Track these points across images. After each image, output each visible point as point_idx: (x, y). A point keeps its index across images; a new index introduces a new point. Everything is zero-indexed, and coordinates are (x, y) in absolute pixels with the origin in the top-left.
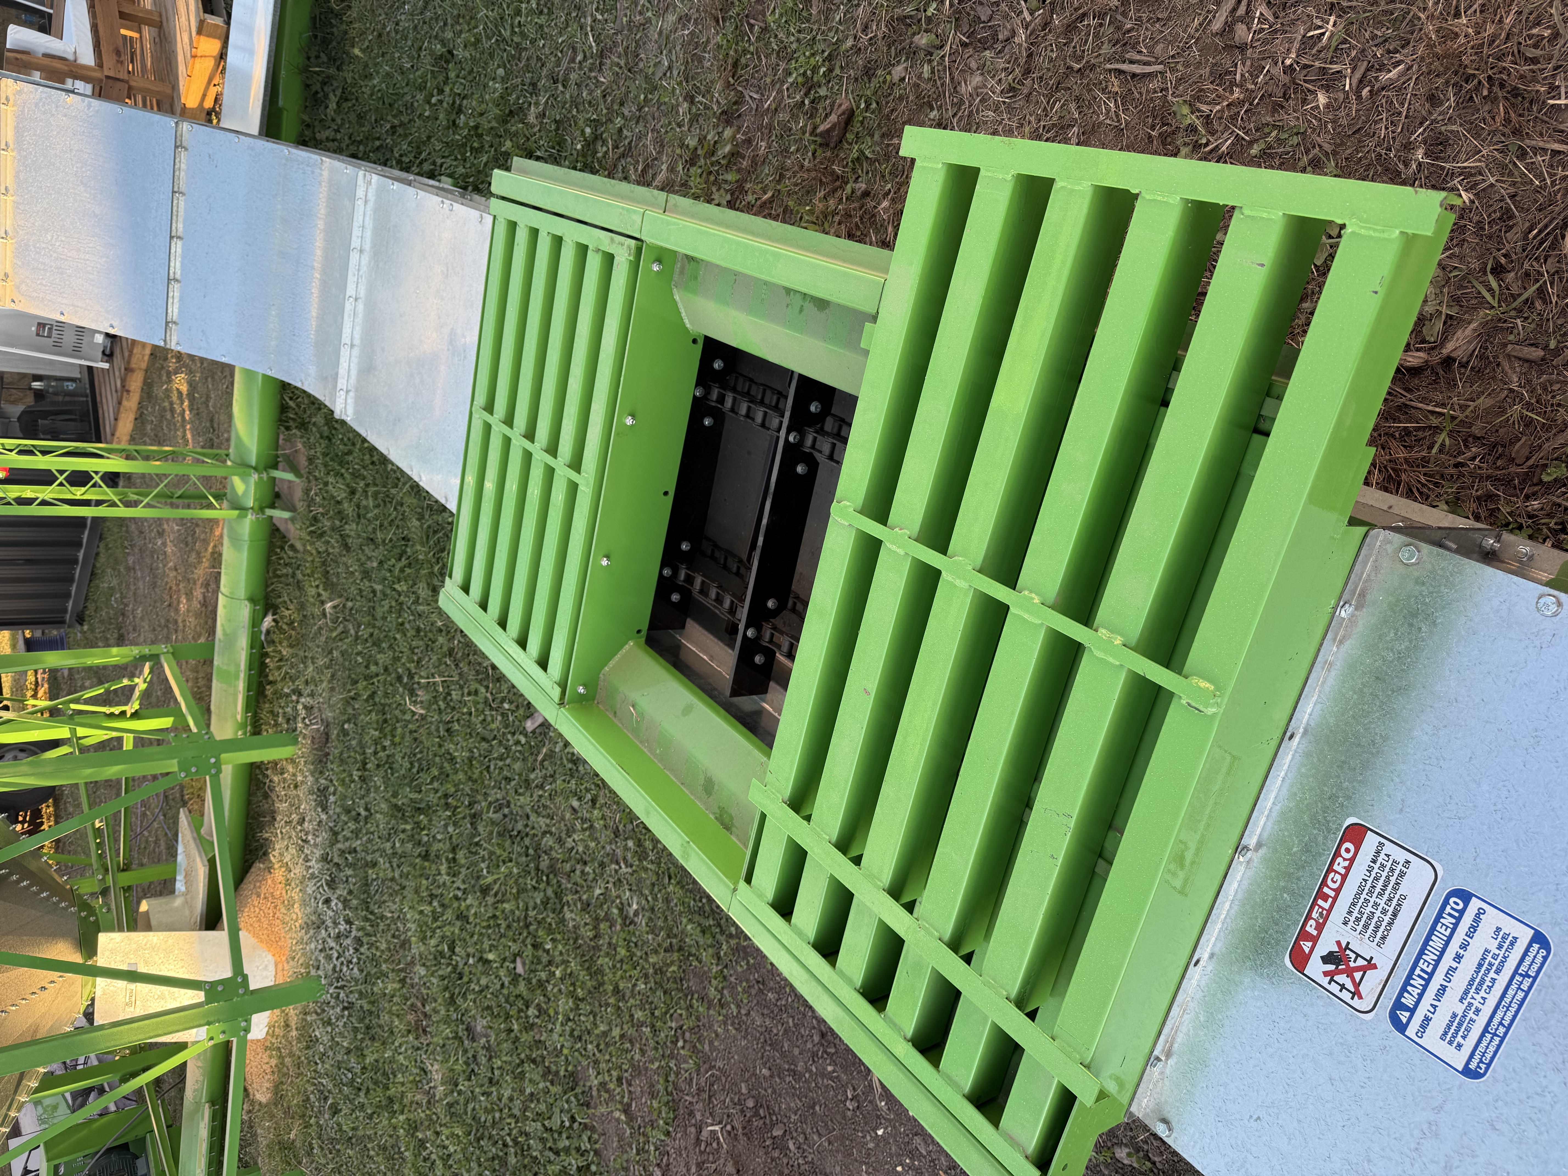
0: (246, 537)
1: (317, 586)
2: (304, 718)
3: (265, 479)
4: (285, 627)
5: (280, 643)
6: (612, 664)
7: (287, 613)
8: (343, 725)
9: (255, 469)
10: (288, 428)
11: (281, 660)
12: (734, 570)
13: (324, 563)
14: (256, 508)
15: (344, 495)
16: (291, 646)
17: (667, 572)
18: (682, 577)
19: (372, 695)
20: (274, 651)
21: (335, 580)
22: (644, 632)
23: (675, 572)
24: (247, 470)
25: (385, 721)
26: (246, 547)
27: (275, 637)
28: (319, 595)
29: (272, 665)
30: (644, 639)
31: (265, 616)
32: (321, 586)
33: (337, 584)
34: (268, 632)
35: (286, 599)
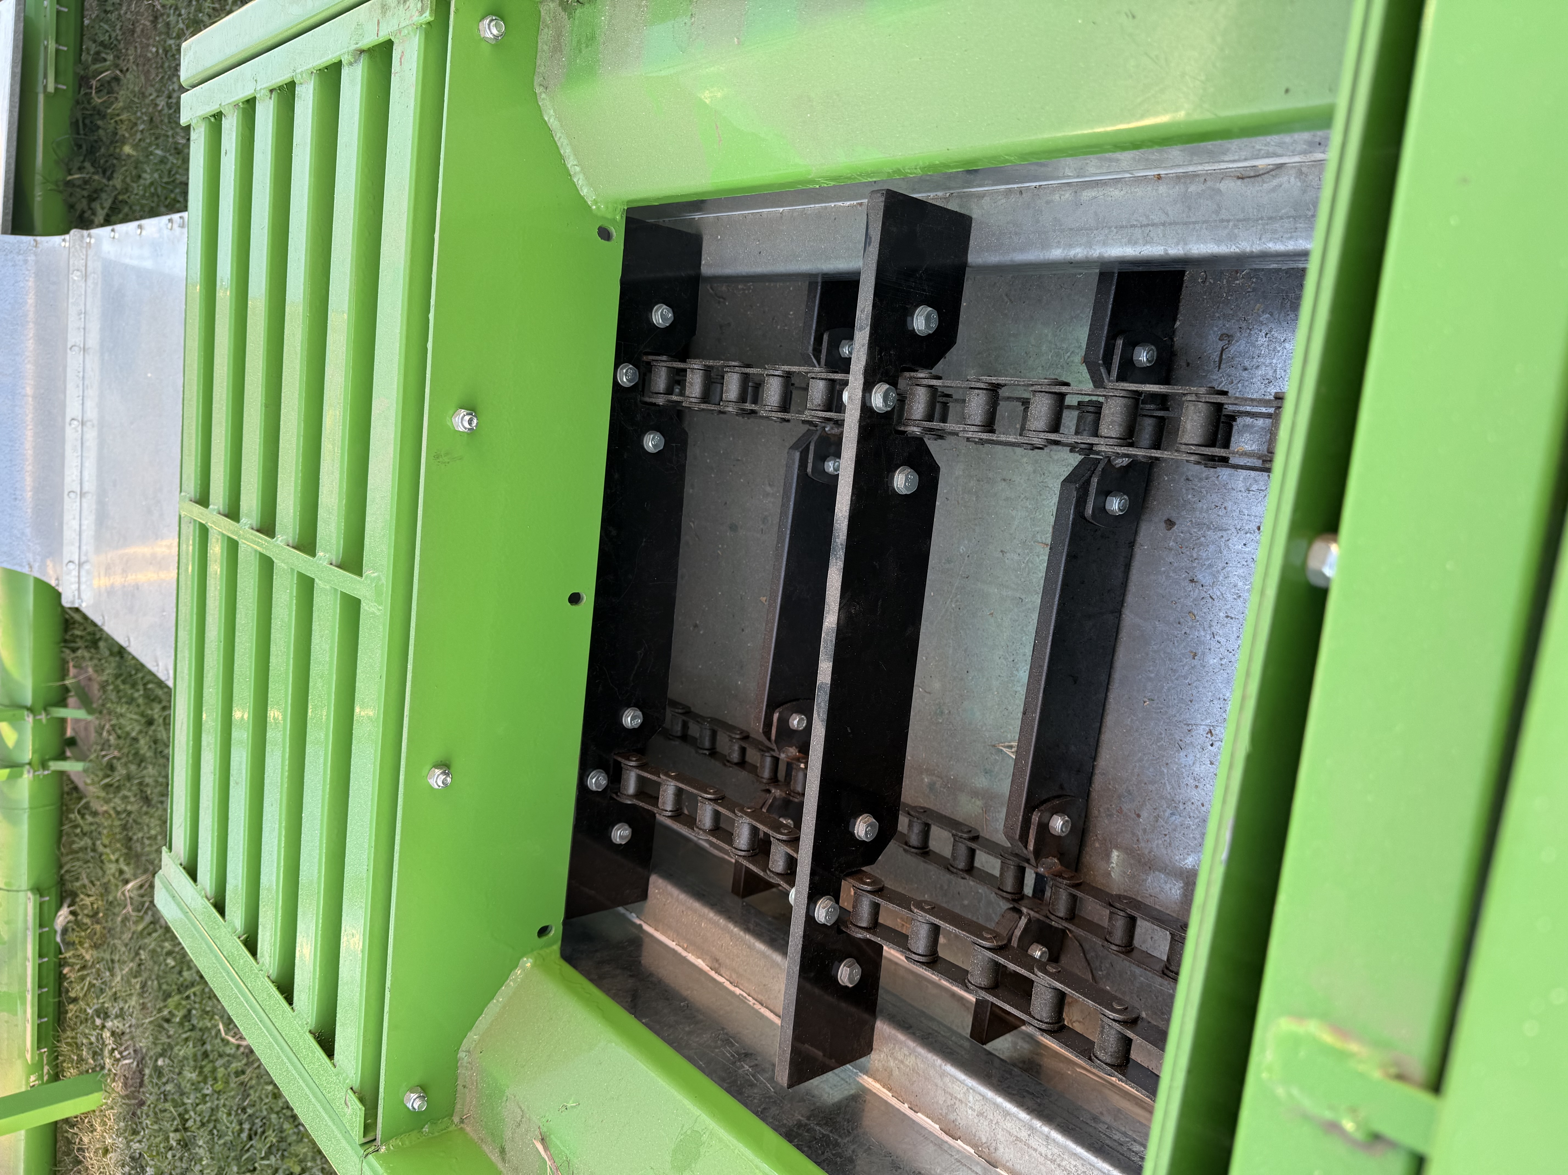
0: (26, 804)
1: (117, 861)
2: (113, 1050)
3: (44, 721)
4: (87, 920)
5: (81, 944)
6: (483, 1022)
7: (87, 901)
8: (156, 1060)
9: (30, 710)
10: (74, 650)
11: (84, 967)
12: (735, 756)
13: (125, 827)
14: (36, 761)
15: (138, 728)
16: (96, 946)
17: (596, 781)
18: (631, 786)
19: (187, 1017)
20: (74, 956)
21: (139, 849)
22: (556, 931)
23: (615, 777)
24: (18, 712)
25: (206, 1055)
26: (25, 817)
27: (73, 937)
28: (121, 872)
29: (73, 976)
30: (557, 947)
31: (59, 907)
32: (122, 860)
33: (142, 855)
34: (65, 931)
35: (86, 881)
